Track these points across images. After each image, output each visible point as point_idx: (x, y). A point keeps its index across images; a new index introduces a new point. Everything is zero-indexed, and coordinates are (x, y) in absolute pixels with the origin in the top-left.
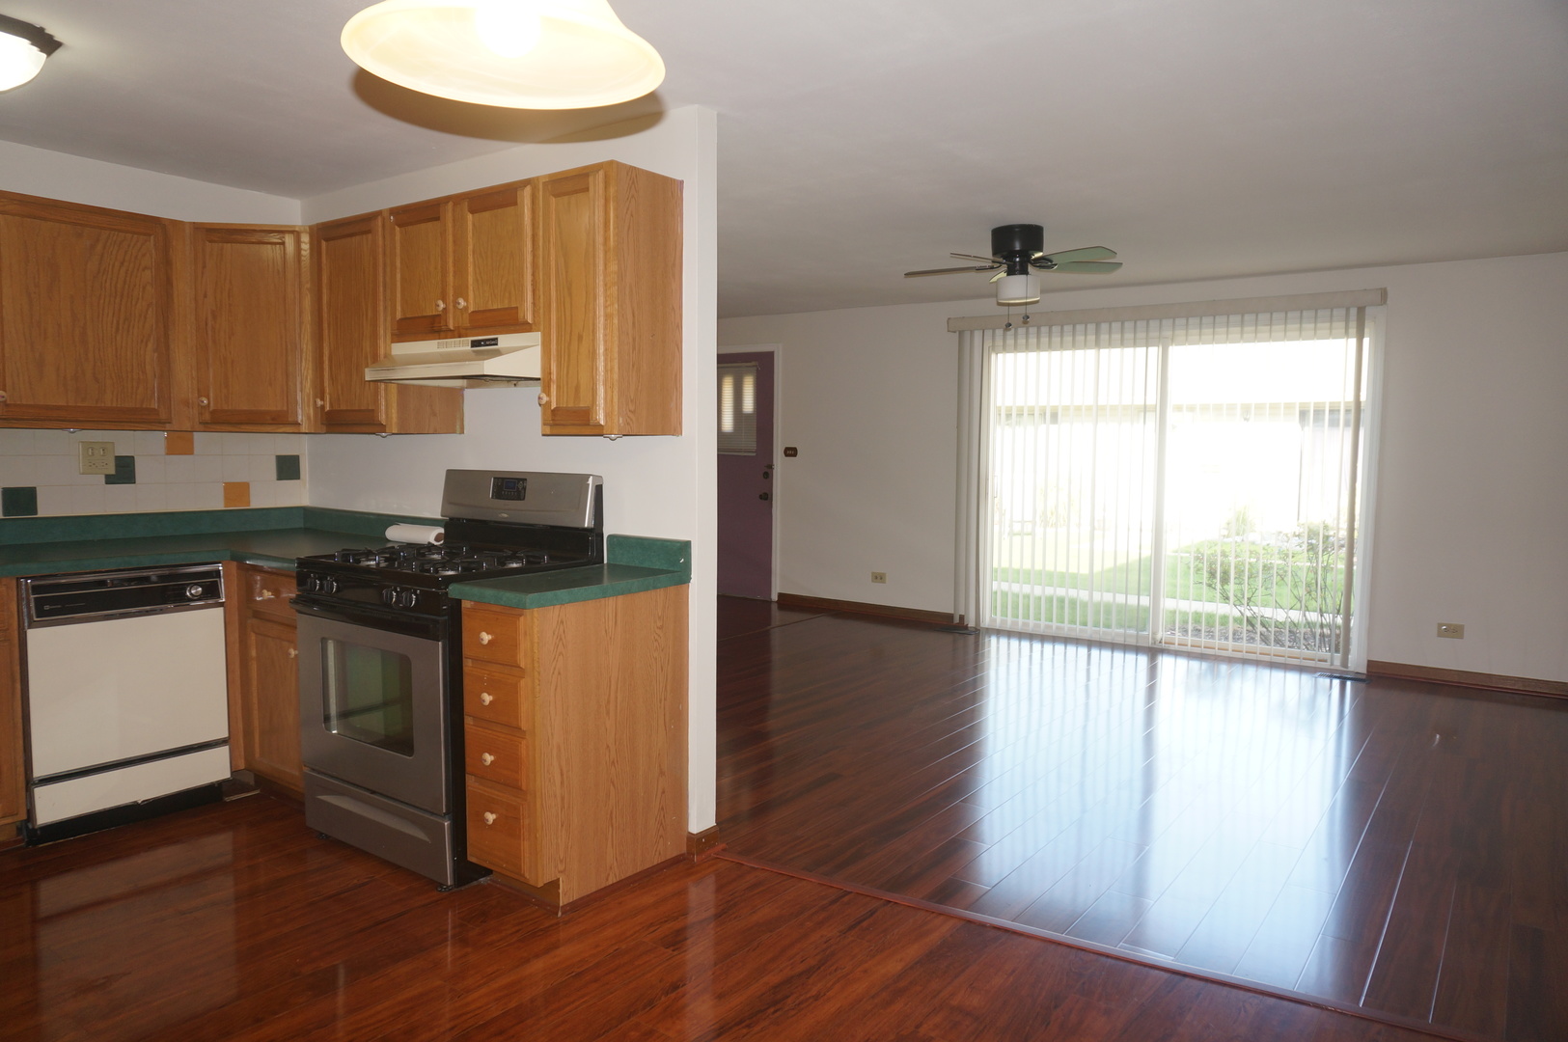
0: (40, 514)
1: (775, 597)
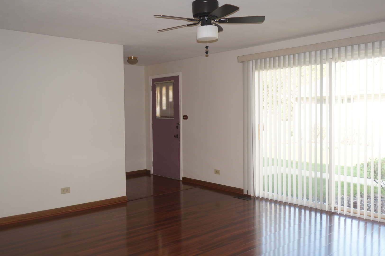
1: (181, 179)
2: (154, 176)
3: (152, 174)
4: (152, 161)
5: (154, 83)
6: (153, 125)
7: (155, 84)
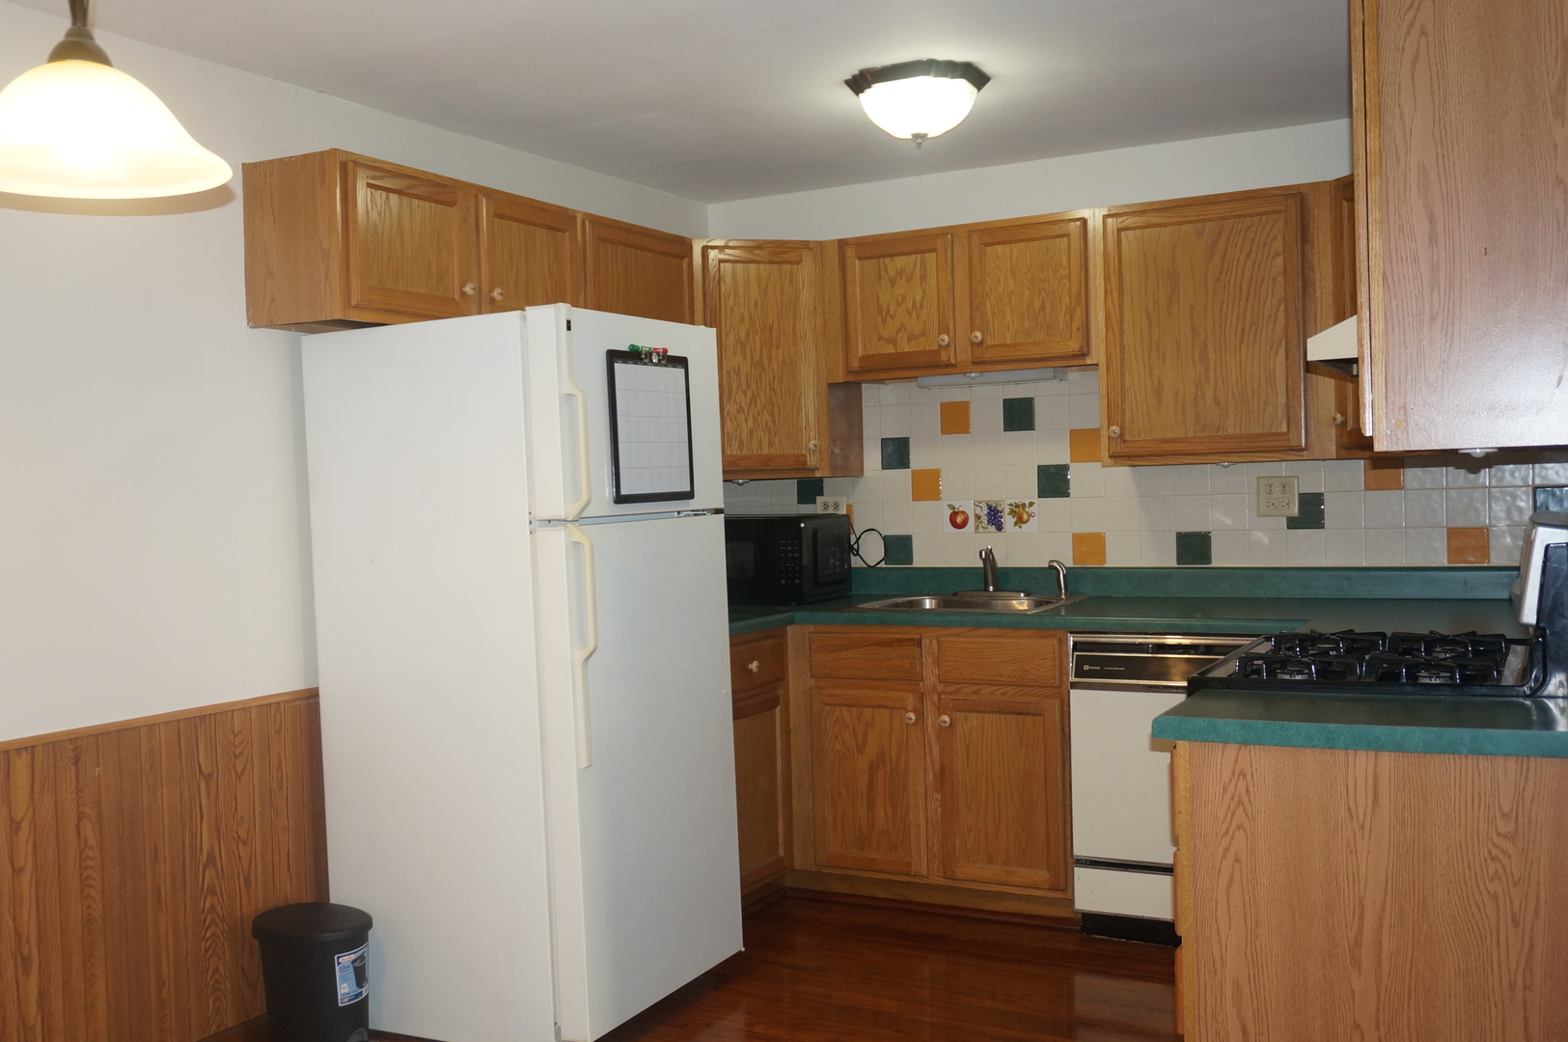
0: (1215, 563)
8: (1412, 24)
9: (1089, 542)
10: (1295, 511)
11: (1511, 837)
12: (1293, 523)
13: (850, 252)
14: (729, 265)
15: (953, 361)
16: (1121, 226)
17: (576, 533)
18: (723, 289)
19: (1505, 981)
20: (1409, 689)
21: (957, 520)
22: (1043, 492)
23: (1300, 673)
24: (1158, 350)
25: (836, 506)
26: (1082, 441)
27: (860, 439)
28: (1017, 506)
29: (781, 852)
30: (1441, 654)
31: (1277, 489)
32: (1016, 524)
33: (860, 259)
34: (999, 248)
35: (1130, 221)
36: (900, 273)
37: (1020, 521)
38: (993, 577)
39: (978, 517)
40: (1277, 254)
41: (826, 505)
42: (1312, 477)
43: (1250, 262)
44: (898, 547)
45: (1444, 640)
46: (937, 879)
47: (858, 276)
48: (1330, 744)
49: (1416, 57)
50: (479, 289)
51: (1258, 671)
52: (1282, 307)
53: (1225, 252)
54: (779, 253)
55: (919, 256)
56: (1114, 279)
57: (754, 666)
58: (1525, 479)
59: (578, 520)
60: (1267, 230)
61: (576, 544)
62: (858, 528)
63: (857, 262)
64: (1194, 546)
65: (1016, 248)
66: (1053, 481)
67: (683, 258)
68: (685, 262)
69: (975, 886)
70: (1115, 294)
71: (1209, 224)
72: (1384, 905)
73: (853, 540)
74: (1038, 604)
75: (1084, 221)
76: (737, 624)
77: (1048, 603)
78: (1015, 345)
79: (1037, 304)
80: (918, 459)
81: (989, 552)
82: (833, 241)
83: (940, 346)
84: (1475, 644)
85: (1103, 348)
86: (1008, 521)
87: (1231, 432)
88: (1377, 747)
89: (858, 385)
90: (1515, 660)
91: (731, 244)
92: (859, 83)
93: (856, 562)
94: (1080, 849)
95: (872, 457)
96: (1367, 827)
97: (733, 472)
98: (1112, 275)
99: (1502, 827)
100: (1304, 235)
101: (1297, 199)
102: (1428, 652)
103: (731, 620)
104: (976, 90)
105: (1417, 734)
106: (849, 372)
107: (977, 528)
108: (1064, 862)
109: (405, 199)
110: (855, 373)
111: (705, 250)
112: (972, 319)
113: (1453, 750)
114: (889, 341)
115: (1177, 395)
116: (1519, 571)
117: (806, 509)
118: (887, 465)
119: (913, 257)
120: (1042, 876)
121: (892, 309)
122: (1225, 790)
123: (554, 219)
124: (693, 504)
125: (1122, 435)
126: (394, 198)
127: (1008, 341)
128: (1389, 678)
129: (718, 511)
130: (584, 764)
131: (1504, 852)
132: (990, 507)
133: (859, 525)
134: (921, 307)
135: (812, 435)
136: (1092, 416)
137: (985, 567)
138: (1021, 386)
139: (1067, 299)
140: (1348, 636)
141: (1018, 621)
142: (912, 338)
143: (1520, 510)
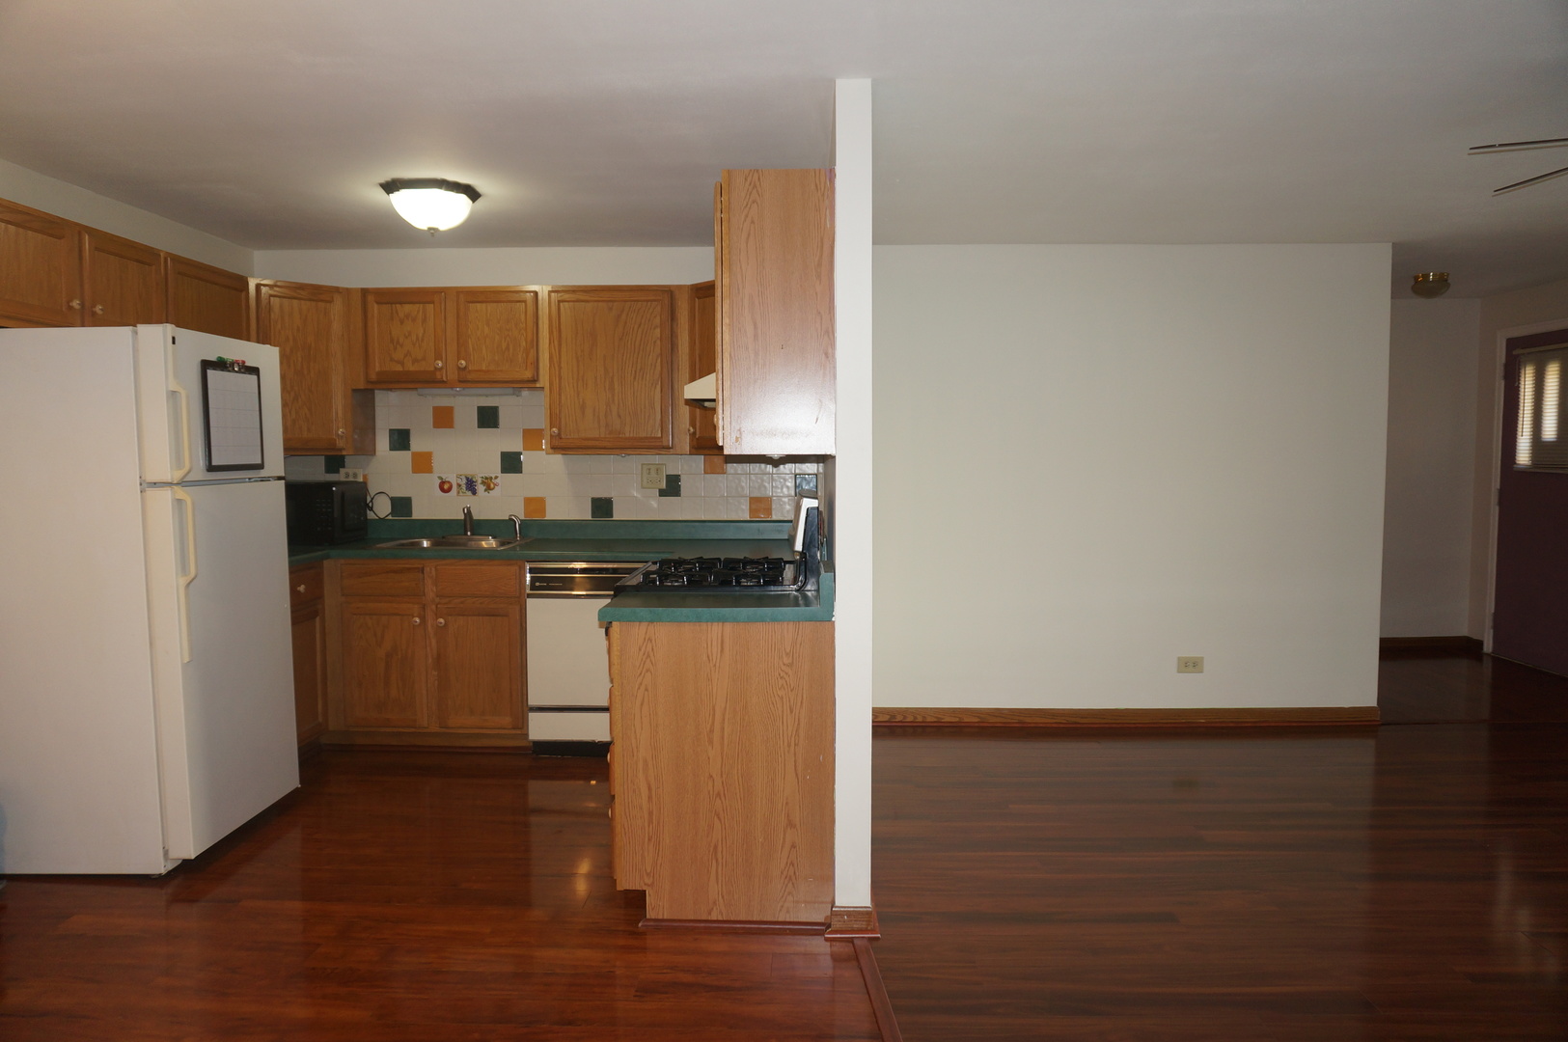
0: (616, 518)
2: (1496, 660)
3: (1488, 654)
4: (1493, 611)
5: (1515, 353)
6: (1502, 492)
7: (1518, 356)
8: (747, 216)
9: (535, 504)
10: (664, 485)
11: (790, 665)
12: (663, 493)
13: (370, 298)
14: (277, 299)
15: (444, 379)
16: (560, 299)
17: (181, 493)
18: (272, 316)
19: (786, 744)
20: (737, 588)
21: (445, 487)
22: (505, 470)
23: (677, 581)
24: (583, 380)
25: (355, 475)
26: (531, 437)
27: (374, 428)
28: (487, 478)
29: (320, 719)
30: (750, 569)
31: (653, 472)
32: (485, 490)
33: (378, 303)
34: (479, 305)
35: (566, 296)
36: (407, 316)
37: (488, 489)
38: (471, 525)
39: (459, 485)
40: (656, 327)
41: (347, 475)
42: (675, 465)
43: (640, 330)
44: (402, 505)
45: (752, 562)
46: (435, 728)
47: (376, 315)
48: (699, 620)
49: (749, 235)
50: (82, 305)
51: (654, 581)
52: (659, 360)
53: (626, 323)
54: (318, 294)
55: (421, 305)
56: (555, 334)
57: (302, 588)
58: (790, 470)
59: (183, 483)
60: (651, 310)
61: (179, 501)
62: (372, 491)
63: (376, 305)
64: (602, 507)
65: (491, 307)
66: (511, 463)
67: (241, 291)
68: (243, 294)
69: (461, 731)
70: (556, 343)
71: (615, 304)
72: (725, 708)
73: (369, 499)
74: (502, 544)
75: (536, 293)
76: (293, 558)
77: (509, 543)
78: (488, 371)
79: (504, 346)
80: (417, 444)
81: (469, 509)
82: (356, 290)
83: (436, 368)
84: (768, 564)
85: (547, 377)
86: (481, 488)
87: (627, 435)
88: (723, 620)
89: (372, 391)
90: (789, 572)
91: (279, 284)
92: (391, 187)
93: (370, 515)
94: (533, 701)
95: (382, 442)
96: (718, 665)
97: (291, 450)
98: (554, 330)
99: (786, 660)
100: (673, 316)
101: (667, 294)
102: (744, 568)
103: (290, 556)
104: (471, 202)
105: (744, 612)
106: (369, 382)
107: (459, 493)
108: (521, 709)
109: (21, 230)
110: (372, 383)
111: (258, 286)
112: (459, 353)
113: (762, 620)
114: (398, 362)
115: (594, 411)
116: (794, 523)
117: (332, 477)
118: (393, 448)
119: (418, 305)
120: (507, 720)
121: (401, 341)
122: (640, 650)
123: (142, 255)
124: (263, 473)
125: (559, 434)
126: (12, 228)
127: (484, 368)
128: (726, 583)
129: (280, 478)
130: (186, 660)
131: (787, 674)
132: (467, 479)
133: (372, 490)
134: (423, 340)
135: (340, 425)
136: (540, 421)
137: (465, 519)
138: (490, 398)
139: (524, 344)
140: (700, 560)
141: (489, 555)
142: (415, 361)
143: (788, 487)
